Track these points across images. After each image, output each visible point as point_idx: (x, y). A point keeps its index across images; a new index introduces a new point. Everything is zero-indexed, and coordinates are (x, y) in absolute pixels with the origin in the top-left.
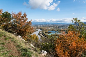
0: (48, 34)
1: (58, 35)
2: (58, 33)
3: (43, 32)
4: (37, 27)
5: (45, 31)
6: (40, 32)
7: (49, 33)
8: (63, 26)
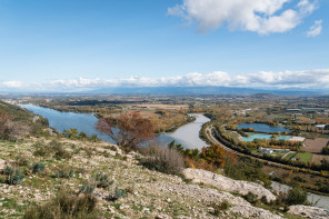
0: (241, 139)
1: (290, 145)
2: (283, 134)
3: (217, 129)
4: (191, 106)
5: (226, 122)
6: (204, 126)
7: (244, 132)
8: (306, 101)
